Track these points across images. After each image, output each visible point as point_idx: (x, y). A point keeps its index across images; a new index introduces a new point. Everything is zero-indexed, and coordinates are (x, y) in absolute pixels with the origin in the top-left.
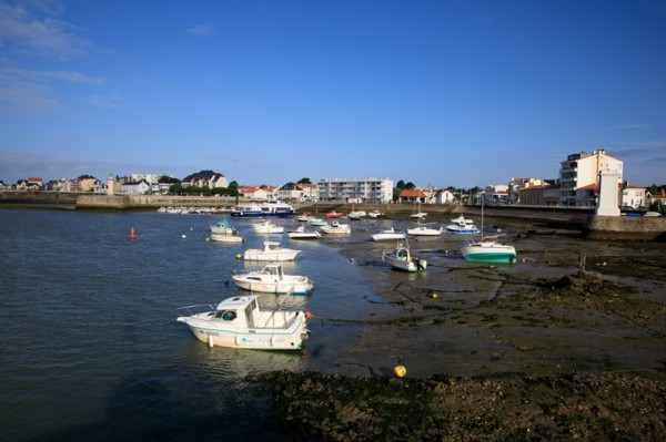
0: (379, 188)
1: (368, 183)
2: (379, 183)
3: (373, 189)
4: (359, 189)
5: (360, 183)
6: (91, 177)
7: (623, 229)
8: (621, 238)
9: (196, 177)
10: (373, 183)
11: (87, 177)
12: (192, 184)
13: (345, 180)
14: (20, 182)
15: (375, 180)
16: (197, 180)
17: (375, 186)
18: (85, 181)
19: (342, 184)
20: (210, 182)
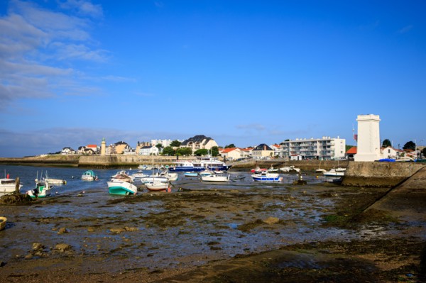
0: (329, 147)
1: (320, 142)
2: (329, 141)
3: (325, 147)
4: (313, 148)
5: (313, 142)
6: (124, 143)
7: (371, 175)
8: (368, 184)
9: (191, 141)
10: (325, 142)
11: (120, 143)
12: (187, 146)
13: (301, 140)
14: (80, 148)
15: (325, 138)
16: (191, 143)
17: (326, 145)
18: (119, 146)
19: (300, 143)
20: (201, 144)
